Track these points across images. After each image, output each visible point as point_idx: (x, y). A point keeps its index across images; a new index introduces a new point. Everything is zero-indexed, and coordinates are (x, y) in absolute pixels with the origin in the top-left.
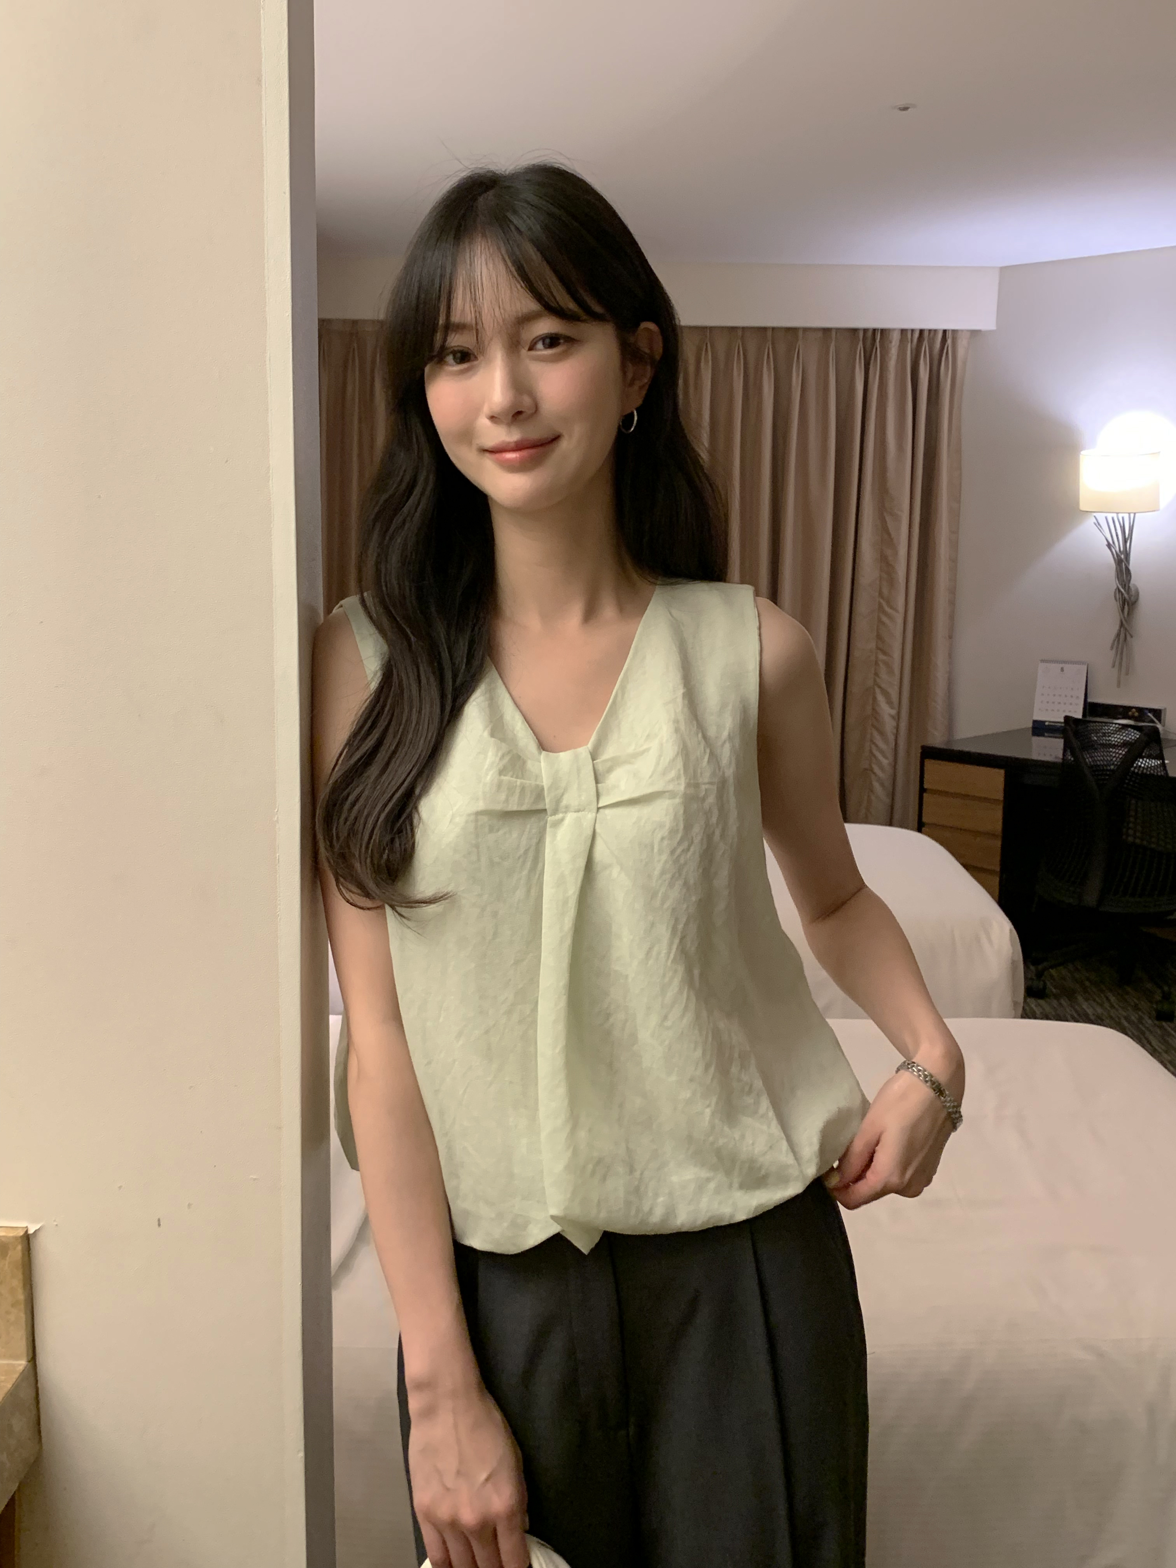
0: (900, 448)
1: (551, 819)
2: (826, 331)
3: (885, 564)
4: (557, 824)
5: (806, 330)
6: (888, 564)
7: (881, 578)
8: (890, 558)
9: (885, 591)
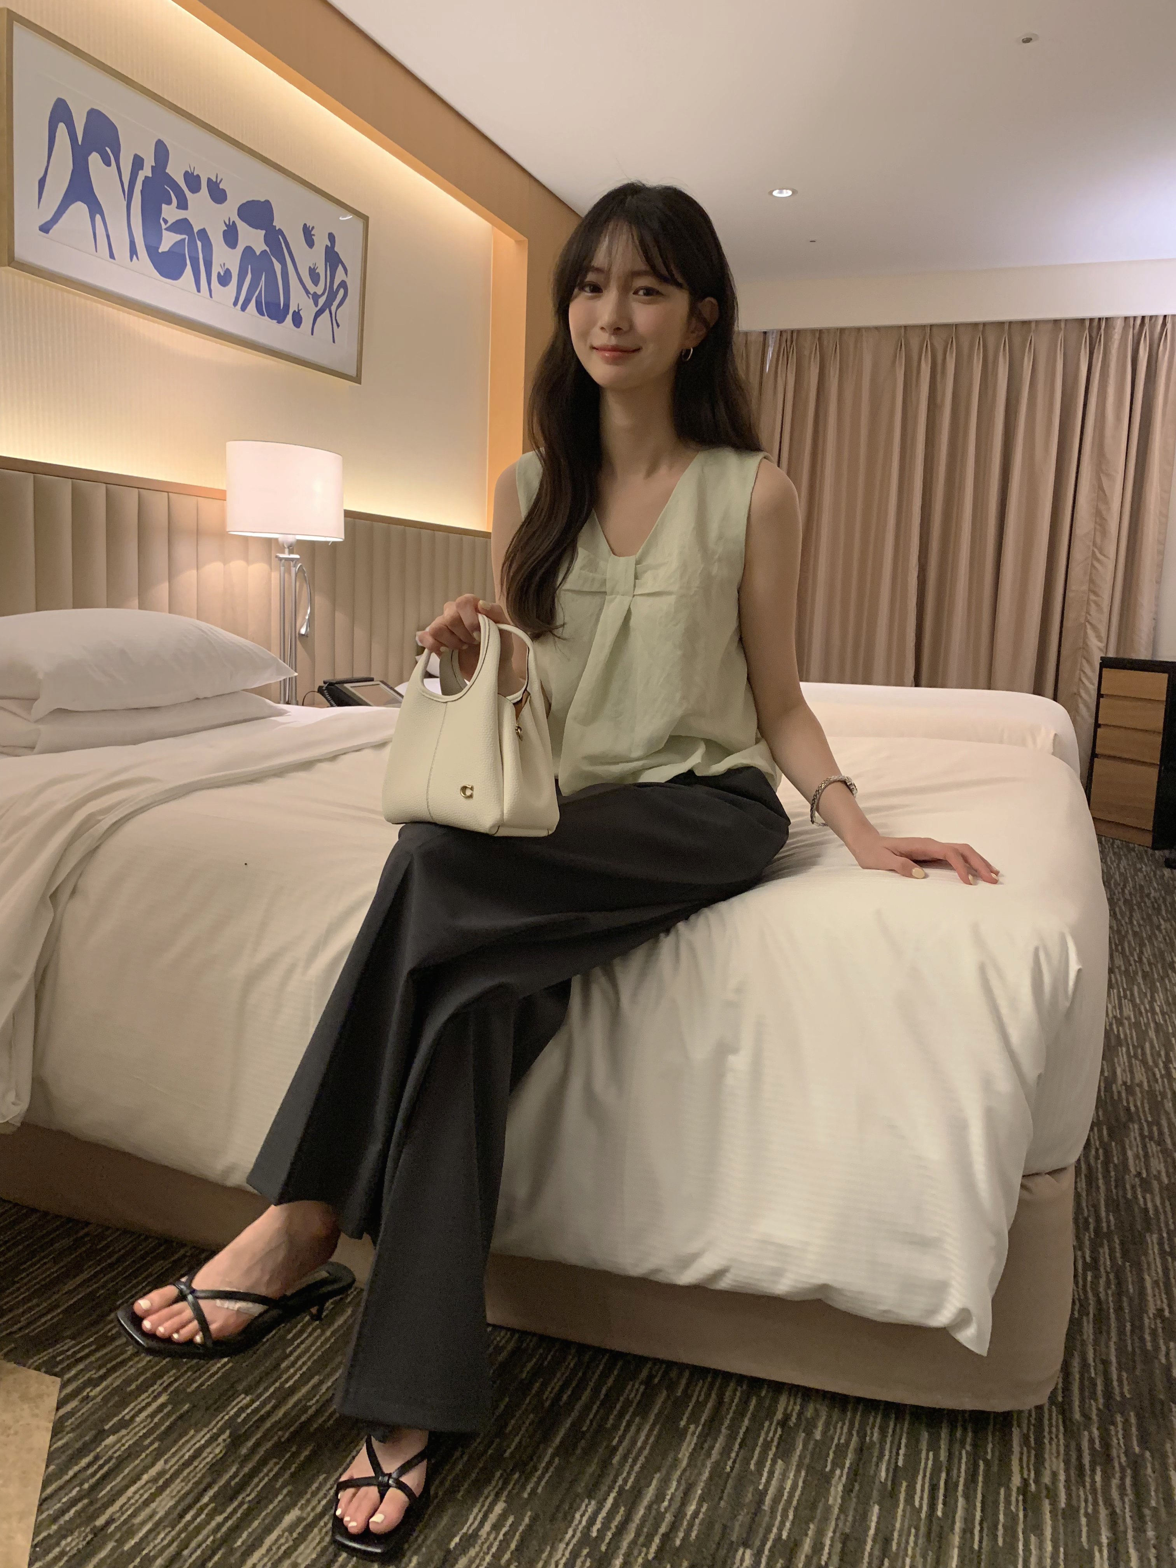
0: (1118, 418)
1: (608, 597)
2: (1056, 322)
3: (1100, 518)
4: (611, 601)
5: (1037, 322)
6: (1103, 519)
7: (1095, 528)
8: (1104, 512)
9: (1098, 540)
